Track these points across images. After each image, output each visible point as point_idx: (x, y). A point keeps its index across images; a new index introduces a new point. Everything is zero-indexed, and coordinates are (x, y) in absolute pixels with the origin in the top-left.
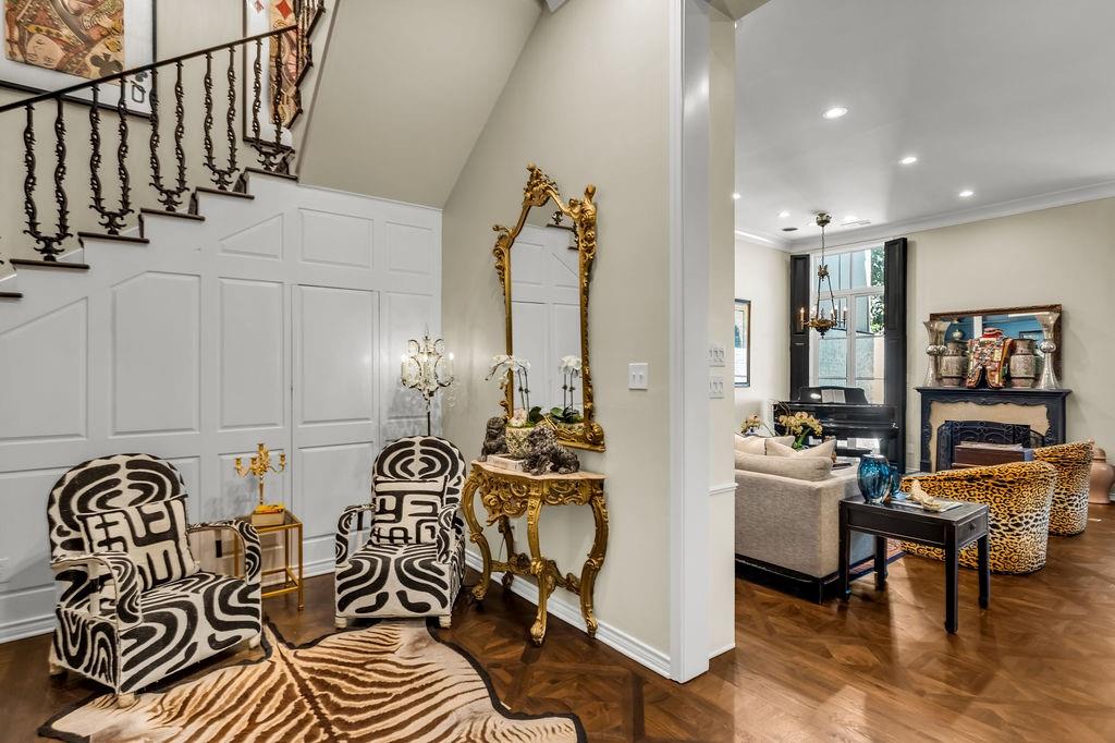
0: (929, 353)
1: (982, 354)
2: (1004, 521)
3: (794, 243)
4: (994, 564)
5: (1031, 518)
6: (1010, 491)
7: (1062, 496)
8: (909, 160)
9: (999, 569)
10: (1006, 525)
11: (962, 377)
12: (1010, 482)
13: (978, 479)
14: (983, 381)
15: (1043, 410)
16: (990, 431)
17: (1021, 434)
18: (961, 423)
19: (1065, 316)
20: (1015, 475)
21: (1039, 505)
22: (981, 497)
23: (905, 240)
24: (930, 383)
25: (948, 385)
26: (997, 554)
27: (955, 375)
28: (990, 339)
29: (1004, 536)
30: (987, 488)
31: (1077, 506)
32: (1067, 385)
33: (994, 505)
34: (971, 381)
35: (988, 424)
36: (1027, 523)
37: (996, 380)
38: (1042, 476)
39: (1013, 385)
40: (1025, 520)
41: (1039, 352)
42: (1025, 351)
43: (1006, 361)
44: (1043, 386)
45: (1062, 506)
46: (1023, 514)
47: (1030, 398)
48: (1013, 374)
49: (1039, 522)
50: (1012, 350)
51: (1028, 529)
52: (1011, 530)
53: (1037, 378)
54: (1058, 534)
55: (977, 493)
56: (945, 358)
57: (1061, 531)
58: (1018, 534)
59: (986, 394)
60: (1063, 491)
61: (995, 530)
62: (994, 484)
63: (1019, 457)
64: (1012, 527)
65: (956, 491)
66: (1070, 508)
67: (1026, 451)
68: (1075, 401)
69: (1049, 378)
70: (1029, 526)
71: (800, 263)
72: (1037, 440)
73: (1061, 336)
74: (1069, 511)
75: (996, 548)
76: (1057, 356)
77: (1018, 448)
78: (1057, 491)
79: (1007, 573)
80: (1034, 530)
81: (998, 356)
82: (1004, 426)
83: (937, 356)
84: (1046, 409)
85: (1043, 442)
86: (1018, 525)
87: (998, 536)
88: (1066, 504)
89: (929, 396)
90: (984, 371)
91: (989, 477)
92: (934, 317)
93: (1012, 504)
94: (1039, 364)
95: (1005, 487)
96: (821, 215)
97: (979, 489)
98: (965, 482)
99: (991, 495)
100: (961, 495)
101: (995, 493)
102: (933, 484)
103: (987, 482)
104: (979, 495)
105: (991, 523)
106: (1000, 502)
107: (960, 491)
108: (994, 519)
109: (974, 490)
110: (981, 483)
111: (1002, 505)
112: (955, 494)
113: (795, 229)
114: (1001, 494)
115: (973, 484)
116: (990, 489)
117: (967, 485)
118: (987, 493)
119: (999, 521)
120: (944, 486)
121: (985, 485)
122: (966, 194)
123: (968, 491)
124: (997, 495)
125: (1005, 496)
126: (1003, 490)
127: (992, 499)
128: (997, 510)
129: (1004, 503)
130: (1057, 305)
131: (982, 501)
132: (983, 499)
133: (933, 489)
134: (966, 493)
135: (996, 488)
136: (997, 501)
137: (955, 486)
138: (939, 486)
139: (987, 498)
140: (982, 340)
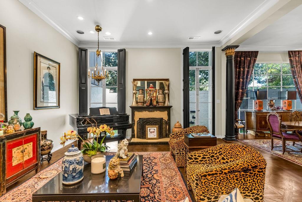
0: (133, 94)
1: (150, 94)
14: (151, 103)
16: (154, 121)
18: (146, 119)
19: (170, 83)
23: (125, 50)
24: (134, 104)
25: (140, 105)
27: (142, 101)
32: (171, 104)
35: (153, 118)
39: (159, 105)
42: (161, 93)
44: (166, 105)
47: (163, 109)
48: (159, 101)
55: (249, 179)
56: (139, 95)
59: (151, 108)
65: (237, 180)
68: (173, 109)
69: (167, 102)
71: (83, 52)
72: (165, 122)
73: (169, 88)
84: (167, 113)
89: (134, 109)
92: (135, 80)
94: (165, 98)
96: (98, 26)
97: (250, 176)
98: (242, 173)
99: (256, 179)
100: (239, 183)
101: (258, 177)
102: (222, 177)
103: (255, 171)
104: (250, 180)
105: (255, 197)
106: (260, 182)
107: (239, 179)
108: (257, 194)
109: (247, 177)
110: (252, 172)
111: (261, 184)
112: (236, 181)
113: (83, 33)
114: (260, 177)
115: (247, 174)
116: (256, 175)
117: (243, 175)
118: (254, 178)
119: (258, 195)
120: (230, 177)
121: (254, 173)
122: (150, 33)
123: (244, 179)
124: (259, 178)
125: (262, 178)
126: (261, 175)
127: (256, 181)
128: (258, 187)
129: (261, 182)
130: (168, 79)
131: (251, 184)
132: (252, 182)
133: (222, 181)
134: (243, 180)
135: (259, 173)
136: (259, 182)
137: (236, 177)
138: (227, 178)
139: (254, 181)
140: (150, 89)
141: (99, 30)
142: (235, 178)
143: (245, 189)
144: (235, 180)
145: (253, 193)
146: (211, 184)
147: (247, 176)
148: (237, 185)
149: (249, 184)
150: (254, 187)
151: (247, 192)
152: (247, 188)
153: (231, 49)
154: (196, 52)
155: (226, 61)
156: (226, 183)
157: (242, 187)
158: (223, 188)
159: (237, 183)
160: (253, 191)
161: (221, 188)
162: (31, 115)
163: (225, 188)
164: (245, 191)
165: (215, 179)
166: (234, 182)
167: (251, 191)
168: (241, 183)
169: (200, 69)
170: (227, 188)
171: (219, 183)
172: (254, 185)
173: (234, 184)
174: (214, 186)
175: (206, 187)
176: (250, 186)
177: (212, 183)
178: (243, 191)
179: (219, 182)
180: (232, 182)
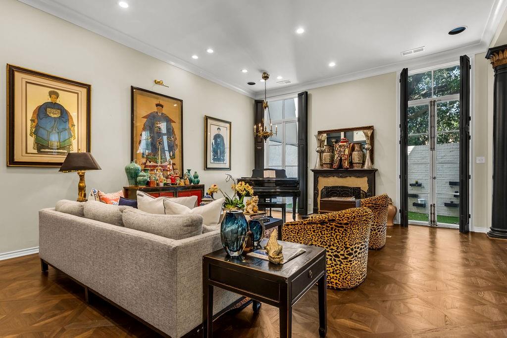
0: (318, 151)
1: (340, 151)
2: (342, 252)
3: (256, 93)
4: (336, 283)
5: (358, 248)
6: (345, 230)
7: (375, 227)
8: (300, 31)
9: (339, 287)
10: (343, 255)
11: (331, 164)
12: (346, 224)
13: (327, 223)
14: (340, 166)
15: (366, 179)
16: (343, 191)
17: (356, 192)
18: (331, 187)
19: (375, 132)
20: (349, 218)
21: (363, 238)
22: (328, 235)
23: (307, 92)
24: (318, 167)
25: (325, 168)
26: (338, 276)
27: (328, 162)
28: (343, 144)
29: (342, 263)
30: (332, 228)
31: (382, 232)
32: (376, 167)
33: (336, 241)
34: (335, 165)
35: (342, 187)
36: (356, 252)
37: (346, 164)
38: (364, 218)
39: (353, 167)
40: (355, 250)
41: (364, 150)
42: (359, 149)
43: (351, 155)
44: (366, 167)
45: (375, 232)
46: (353, 246)
47: (361, 173)
48: (354, 161)
49: (363, 250)
50: (353, 149)
51: (356, 256)
52: (346, 258)
53: (363, 163)
54: (373, 249)
55: (326, 232)
56: (324, 154)
57: (374, 247)
58: (350, 261)
59: (342, 172)
60: (376, 224)
61: (337, 259)
62: (335, 226)
63: (352, 205)
64: (346, 256)
65: (314, 231)
66: (379, 233)
67: (357, 201)
68: (379, 175)
69: (368, 164)
70: (357, 254)
71: (259, 105)
72: (363, 194)
73: (373, 142)
74: (378, 235)
75: (338, 272)
76: (372, 152)
77: (352, 199)
78: (373, 223)
79: (344, 289)
80: (360, 256)
81: (347, 152)
82: (349, 188)
83: (321, 152)
85: (366, 195)
86: (350, 254)
87: (339, 263)
88: (377, 231)
89: (317, 173)
90: (341, 160)
91: (333, 220)
92: (320, 133)
93: (347, 240)
94: (364, 156)
95: (343, 227)
96: (264, 73)
97: (327, 230)
98: (319, 225)
99: (334, 234)
100: (316, 235)
101: (336, 232)
102: (300, 227)
103: (332, 225)
104: (327, 234)
105: (334, 254)
106: (340, 239)
107: (316, 231)
108: (336, 251)
109: (324, 231)
110: (328, 225)
111: (341, 241)
112: (313, 234)
113: (254, 84)
114: (340, 233)
115: (323, 226)
116: (334, 229)
117: (320, 227)
118: (332, 233)
119: (339, 252)
120: (307, 228)
121: (331, 226)
122: (332, 64)
123: (321, 232)
124: (338, 233)
125: (342, 234)
126: (341, 230)
127: (335, 236)
128: (338, 244)
129: (342, 239)
130: (371, 126)
131: (329, 238)
132: (329, 237)
133: (300, 230)
134: (319, 233)
135: (337, 228)
136: (338, 238)
137: (313, 228)
138: (304, 228)
139: (332, 236)
140: (340, 144)
141: (266, 77)
142: (312, 230)
143: (322, 243)
144: (312, 232)
145: (332, 249)
146: (290, 233)
147: (324, 229)
148: (313, 237)
149: (326, 238)
150: (332, 243)
151: (325, 247)
152: (325, 243)
153: (501, 52)
154: (431, 72)
155: (493, 78)
156: (304, 234)
157: (319, 240)
158: (301, 239)
159: (314, 235)
160: (332, 247)
161: (299, 238)
162: (197, 173)
163: (303, 238)
164: (324, 245)
165: (294, 228)
166: (311, 233)
167: (330, 246)
168: (318, 235)
169: (438, 102)
170: (305, 238)
171: (298, 233)
172: (333, 240)
173: (312, 236)
174: (293, 235)
175: (287, 235)
176: (328, 241)
177: (291, 231)
178: (321, 244)
179: (297, 231)
180: (310, 233)
